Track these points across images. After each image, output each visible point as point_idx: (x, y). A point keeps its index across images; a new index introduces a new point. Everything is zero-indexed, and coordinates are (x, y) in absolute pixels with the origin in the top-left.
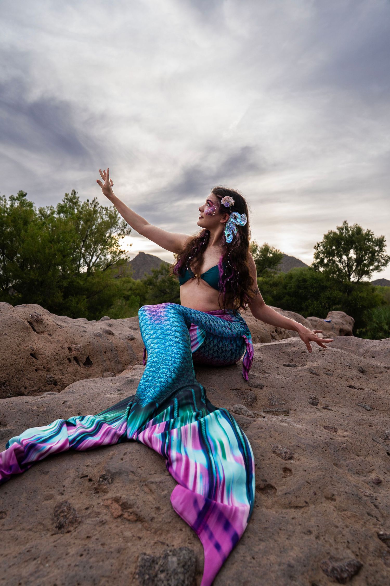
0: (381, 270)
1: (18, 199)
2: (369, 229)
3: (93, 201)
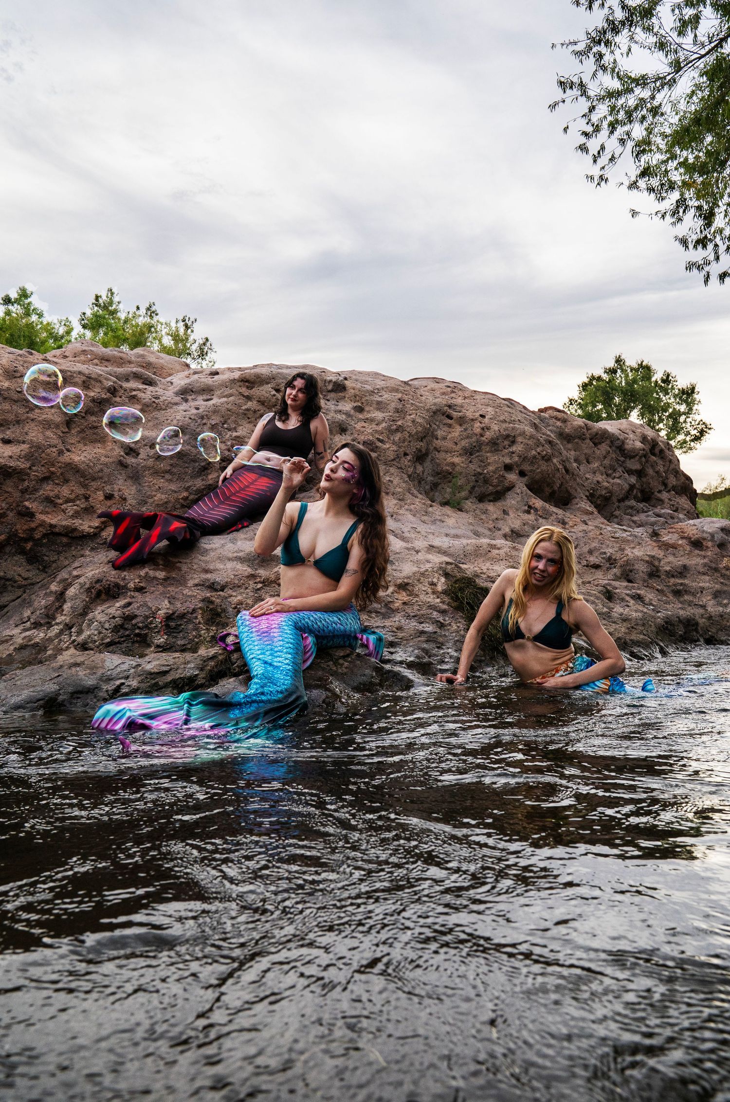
0: (691, 449)
1: (17, 301)
2: (668, 371)
3: (148, 309)
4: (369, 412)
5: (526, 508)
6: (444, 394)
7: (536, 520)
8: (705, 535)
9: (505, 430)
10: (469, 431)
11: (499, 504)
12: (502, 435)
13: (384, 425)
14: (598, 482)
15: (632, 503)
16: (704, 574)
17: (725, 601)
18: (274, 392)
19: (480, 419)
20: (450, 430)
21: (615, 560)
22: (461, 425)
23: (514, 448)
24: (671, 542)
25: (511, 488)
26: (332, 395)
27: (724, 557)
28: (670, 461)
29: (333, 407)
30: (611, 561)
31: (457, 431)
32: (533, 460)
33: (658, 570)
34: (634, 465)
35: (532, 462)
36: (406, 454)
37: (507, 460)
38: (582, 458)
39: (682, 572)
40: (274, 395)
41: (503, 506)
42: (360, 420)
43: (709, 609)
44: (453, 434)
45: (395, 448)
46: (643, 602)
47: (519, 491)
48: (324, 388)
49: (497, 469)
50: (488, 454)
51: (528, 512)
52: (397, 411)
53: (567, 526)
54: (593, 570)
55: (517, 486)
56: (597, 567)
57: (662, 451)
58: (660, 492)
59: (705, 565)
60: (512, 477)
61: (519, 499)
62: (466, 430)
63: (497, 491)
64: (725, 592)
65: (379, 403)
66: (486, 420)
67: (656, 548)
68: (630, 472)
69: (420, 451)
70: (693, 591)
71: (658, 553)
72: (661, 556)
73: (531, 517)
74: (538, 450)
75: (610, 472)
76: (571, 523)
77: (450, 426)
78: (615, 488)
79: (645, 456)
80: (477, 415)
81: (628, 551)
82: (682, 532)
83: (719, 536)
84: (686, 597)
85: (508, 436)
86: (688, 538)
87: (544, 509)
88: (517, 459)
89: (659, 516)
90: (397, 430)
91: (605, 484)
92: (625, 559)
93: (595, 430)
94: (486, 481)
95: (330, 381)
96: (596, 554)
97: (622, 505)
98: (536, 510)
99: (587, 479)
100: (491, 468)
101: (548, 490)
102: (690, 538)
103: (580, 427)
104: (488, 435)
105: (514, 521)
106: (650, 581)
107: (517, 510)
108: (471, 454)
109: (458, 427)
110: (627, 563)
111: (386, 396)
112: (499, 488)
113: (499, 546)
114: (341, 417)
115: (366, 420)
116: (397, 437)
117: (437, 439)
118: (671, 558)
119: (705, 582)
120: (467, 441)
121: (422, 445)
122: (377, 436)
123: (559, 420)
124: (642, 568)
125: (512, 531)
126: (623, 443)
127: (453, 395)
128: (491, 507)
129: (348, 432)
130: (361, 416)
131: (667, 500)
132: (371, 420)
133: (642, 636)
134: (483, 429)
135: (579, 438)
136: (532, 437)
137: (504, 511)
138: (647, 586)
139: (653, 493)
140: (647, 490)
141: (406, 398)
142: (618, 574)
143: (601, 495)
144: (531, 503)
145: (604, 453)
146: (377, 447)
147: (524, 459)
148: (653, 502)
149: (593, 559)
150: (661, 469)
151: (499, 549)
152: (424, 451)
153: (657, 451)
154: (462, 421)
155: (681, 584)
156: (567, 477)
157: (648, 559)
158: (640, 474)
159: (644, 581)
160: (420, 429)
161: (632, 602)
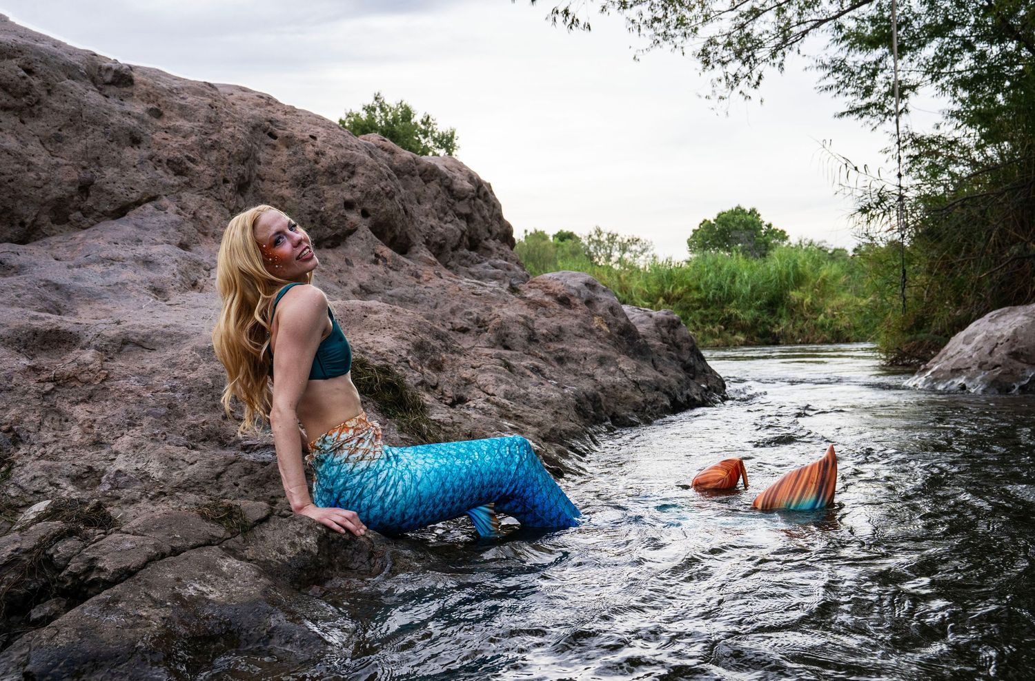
4: (170, 118)
5: (373, 257)
6: (257, 105)
7: (387, 272)
8: (573, 291)
9: (343, 157)
10: (300, 156)
11: (340, 251)
12: (340, 163)
13: (194, 138)
14: (432, 227)
15: (465, 252)
16: (581, 337)
17: (612, 369)
18: (22, 73)
19: (312, 141)
20: (275, 152)
21: (484, 322)
22: (288, 147)
23: (354, 181)
24: (537, 299)
25: (352, 231)
26: (112, 90)
27: (593, 316)
28: (494, 206)
29: (117, 107)
30: (481, 325)
31: (284, 155)
32: (376, 198)
33: (534, 334)
34: (463, 208)
35: (375, 200)
36: (225, 181)
37: (348, 196)
38: (413, 198)
39: (558, 335)
40: (24, 78)
41: (344, 254)
42: (158, 129)
43: (599, 379)
44: (279, 159)
45: (211, 171)
46: (543, 375)
47: (363, 235)
48: (99, 78)
49: (336, 206)
50: (325, 187)
51: (376, 262)
52: (209, 120)
53: (421, 280)
54: (461, 335)
55: (360, 229)
56: (464, 330)
57: (486, 194)
58: (486, 239)
59: (580, 326)
60: (354, 217)
61: (364, 246)
62: (295, 153)
63: (336, 235)
64: (609, 358)
65: (182, 107)
66: (319, 142)
67: (525, 307)
68: (461, 216)
69: (243, 177)
70: (575, 357)
71: (531, 313)
72: (533, 316)
73: (380, 269)
74: (383, 184)
75: (442, 215)
76: (425, 277)
77: (274, 147)
78: (448, 234)
79: (474, 198)
80: (307, 135)
81: (496, 311)
82: (547, 287)
83: (586, 292)
84: (570, 365)
85: (347, 165)
86: (553, 295)
87: (394, 259)
88: (359, 194)
89: (495, 267)
90: (212, 147)
91: (440, 229)
92: (497, 320)
93: (423, 165)
94: (324, 222)
95: (109, 69)
96: (459, 314)
97: (456, 253)
98: (385, 260)
99: (422, 223)
100: (329, 205)
101: (389, 235)
102: (556, 295)
103: (410, 161)
104: (324, 162)
105: (361, 274)
106: (531, 347)
107: (363, 259)
108: (304, 186)
109: (285, 149)
110: (502, 326)
111: (190, 99)
112: (339, 231)
113: (375, 309)
114: (131, 122)
115: (167, 130)
116: (214, 156)
117: (259, 163)
118: (543, 319)
119: (584, 347)
120: (298, 168)
121: (242, 169)
122: (186, 153)
123: (386, 150)
124: (518, 331)
125: (360, 286)
126: (452, 182)
127: (269, 108)
128: (330, 255)
129: (143, 145)
130: (159, 124)
131: (495, 249)
132: (176, 130)
133: (572, 424)
134: (317, 154)
135: (409, 173)
136: (373, 168)
137: (347, 260)
138: (529, 354)
139: (480, 241)
140: (475, 237)
141: (217, 104)
142: (492, 339)
143: (436, 243)
144: (378, 251)
145: (435, 192)
146: (187, 168)
147: (368, 195)
148: (481, 250)
149: (459, 321)
150: (486, 213)
151: (376, 313)
152: (247, 179)
153: (481, 193)
154: (289, 141)
155: (563, 350)
156: (407, 220)
157: (522, 320)
158: (468, 218)
159: (524, 347)
160: (242, 148)
161: (534, 376)
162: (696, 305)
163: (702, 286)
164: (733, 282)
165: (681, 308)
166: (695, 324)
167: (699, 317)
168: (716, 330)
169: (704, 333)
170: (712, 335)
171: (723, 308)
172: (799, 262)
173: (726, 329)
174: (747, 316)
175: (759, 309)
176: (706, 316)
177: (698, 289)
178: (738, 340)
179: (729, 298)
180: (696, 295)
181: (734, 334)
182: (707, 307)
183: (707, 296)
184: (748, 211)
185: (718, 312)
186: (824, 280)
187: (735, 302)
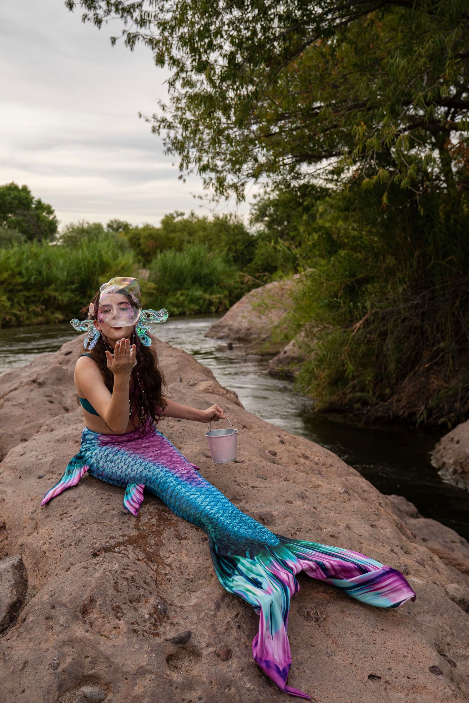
162: (20, 287)
163: (24, 271)
164: (49, 268)
165: (6, 291)
166: (20, 305)
167: (23, 299)
168: (38, 310)
169: (29, 313)
170: (36, 314)
171: (42, 290)
172: (103, 252)
173: (46, 309)
174: (64, 297)
175: (72, 291)
176: (28, 297)
177: (20, 273)
178: (57, 318)
179: (49, 282)
180: (20, 280)
181: (53, 313)
182: (29, 290)
183: (28, 280)
184: (20, 187)
185: (38, 293)
186: (123, 268)
187: (53, 286)
